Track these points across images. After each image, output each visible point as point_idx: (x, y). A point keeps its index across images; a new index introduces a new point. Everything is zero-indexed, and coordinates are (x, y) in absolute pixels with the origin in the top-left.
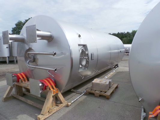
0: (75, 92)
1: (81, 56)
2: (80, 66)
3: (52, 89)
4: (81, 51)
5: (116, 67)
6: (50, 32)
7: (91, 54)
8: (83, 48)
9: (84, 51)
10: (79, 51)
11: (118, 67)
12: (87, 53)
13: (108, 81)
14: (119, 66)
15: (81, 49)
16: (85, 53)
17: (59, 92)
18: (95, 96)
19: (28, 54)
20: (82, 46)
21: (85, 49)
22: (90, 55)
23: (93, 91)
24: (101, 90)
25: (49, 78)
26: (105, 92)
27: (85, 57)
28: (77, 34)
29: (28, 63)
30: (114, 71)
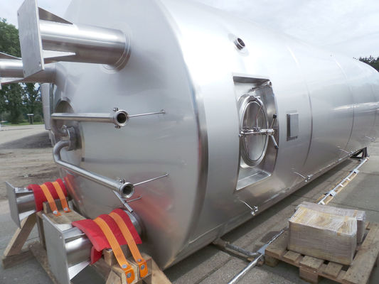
0: (228, 249)
1: (245, 127)
2: (244, 165)
4: (245, 106)
5: (360, 155)
6: (118, 32)
7: (289, 118)
8: (253, 93)
9: (260, 107)
10: (239, 104)
11: (365, 155)
12: (269, 111)
13: (355, 220)
14: (368, 153)
15: (244, 96)
16: (263, 113)
17: (153, 272)
18: (302, 278)
20: (250, 86)
21: (263, 97)
22: (282, 120)
23: (292, 257)
24: (327, 257)
26: (346, 268)
27: (263, 131)
28: (231, 36)
29: (58, 152)
30: (356, 170)
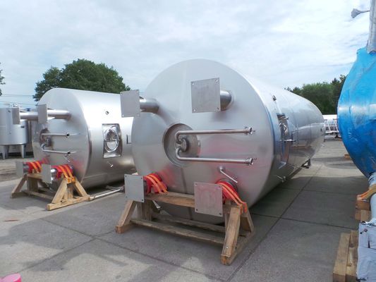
3: (67, 177)
17: (77, 182)
19: (43, 136)
25: (67, 165)
29: (43, 147)
